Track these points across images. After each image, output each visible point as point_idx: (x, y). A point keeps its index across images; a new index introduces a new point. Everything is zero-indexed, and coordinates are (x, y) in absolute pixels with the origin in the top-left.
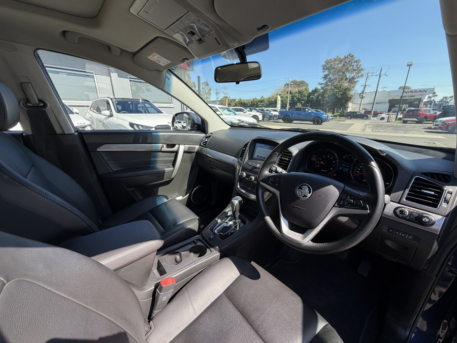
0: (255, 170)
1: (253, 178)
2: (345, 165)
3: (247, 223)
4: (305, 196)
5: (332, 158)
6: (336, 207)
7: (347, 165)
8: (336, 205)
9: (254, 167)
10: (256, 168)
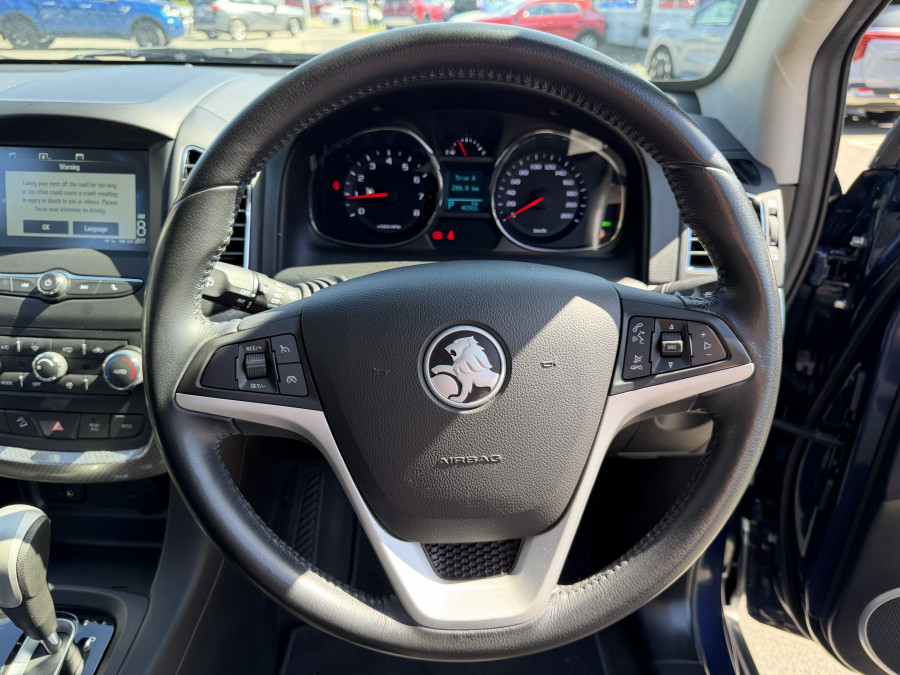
0: (51, 311)
1: (58, 362)
2: (463, 183)
3: (123, 616)
4: (477, 392)
5: (405, 167)
6: (622, 390)
7: (470, 183)
8: (618, 382)
9: (34, 295)
10: (52, 299)
